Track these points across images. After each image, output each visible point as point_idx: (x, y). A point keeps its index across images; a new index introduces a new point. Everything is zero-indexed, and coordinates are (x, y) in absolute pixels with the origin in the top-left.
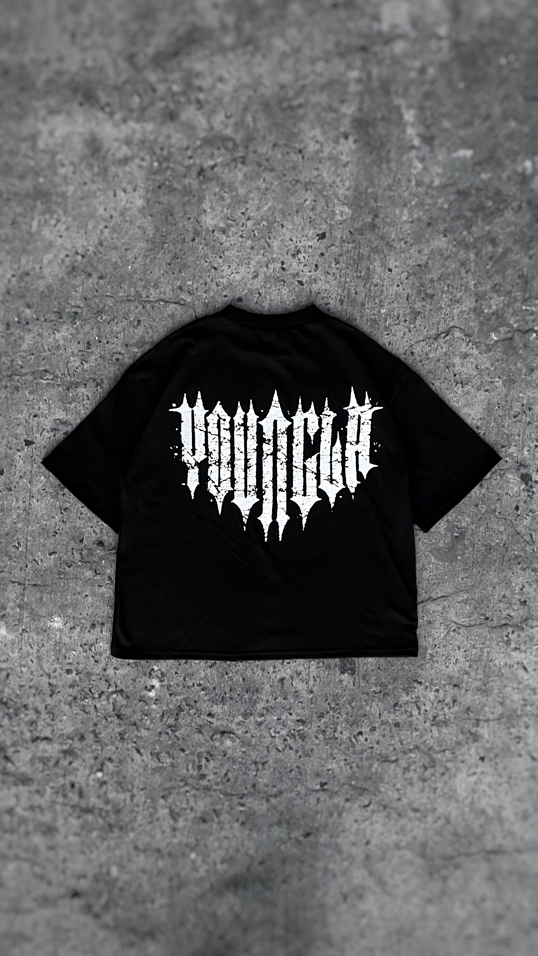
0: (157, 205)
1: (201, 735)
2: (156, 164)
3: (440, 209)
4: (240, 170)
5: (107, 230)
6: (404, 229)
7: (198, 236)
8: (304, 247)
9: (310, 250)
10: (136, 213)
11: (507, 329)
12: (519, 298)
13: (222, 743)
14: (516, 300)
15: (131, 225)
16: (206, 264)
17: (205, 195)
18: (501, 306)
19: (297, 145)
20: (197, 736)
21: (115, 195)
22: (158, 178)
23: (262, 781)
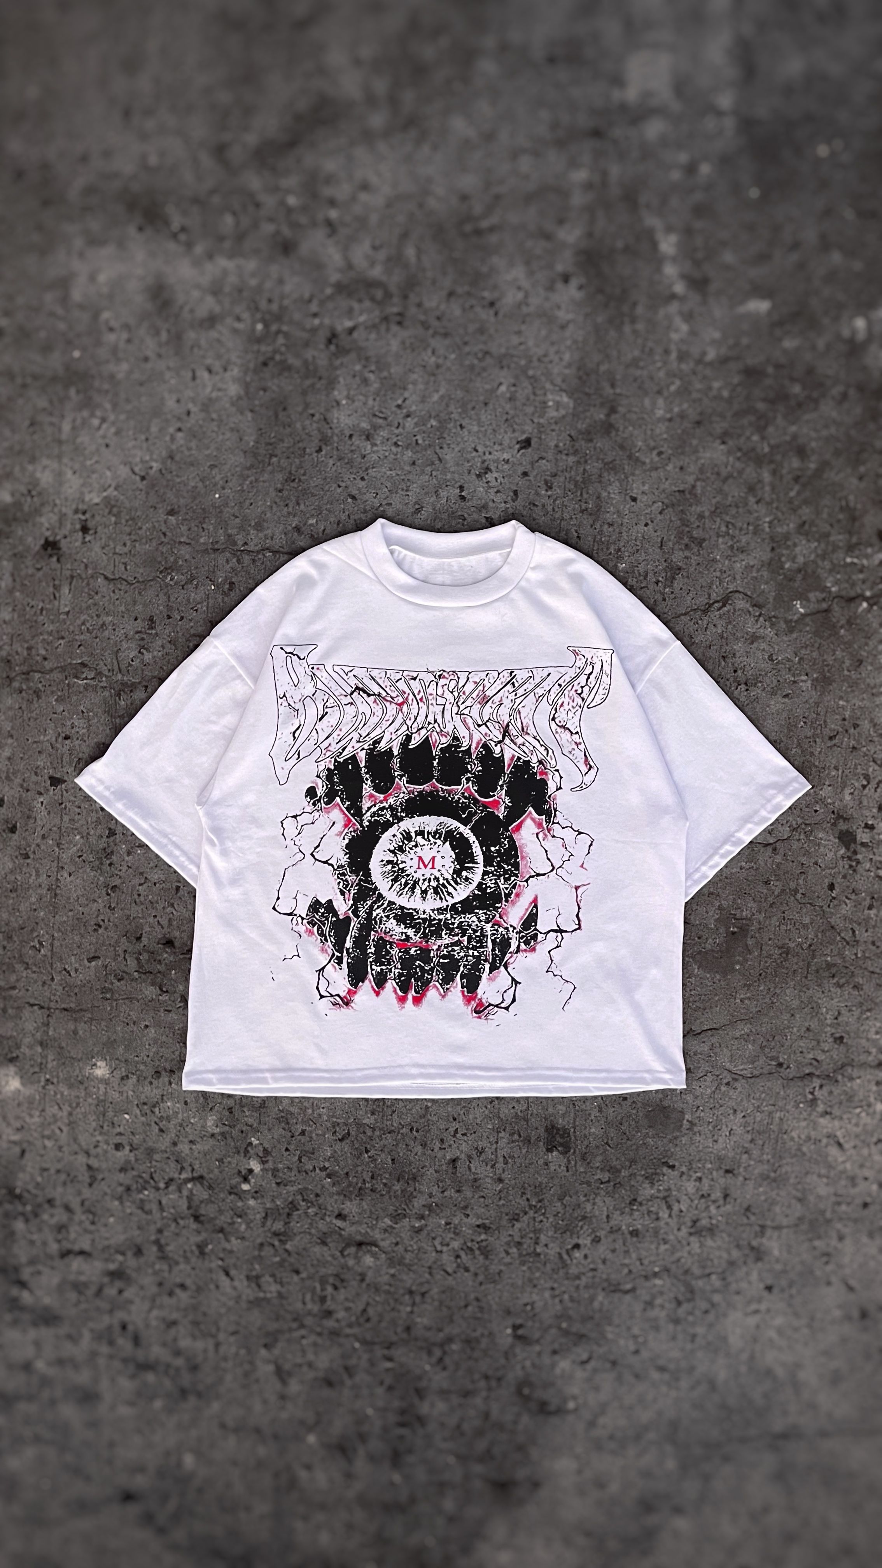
0: (261, 393)
1: (325, 1248)
2: (260, 327)
3: (715, 398)
4: (395, 336)
5: (180, 435)
6: (658, 431)
7: (326, 445)
8: (497, 461)
9: (506, 466)
10: (227, 405)
11: (820, 595)
12: (841, 544)
13: (357, 1258)
14: (836, 548)
15: (219, 427)
16: (339, 490)
17: (338, 376)
18: (813, 557)
19: (486, 294)
20: (317, 1250)
21: (194, 378)
22: (263, 348)
23: (422, 1321)
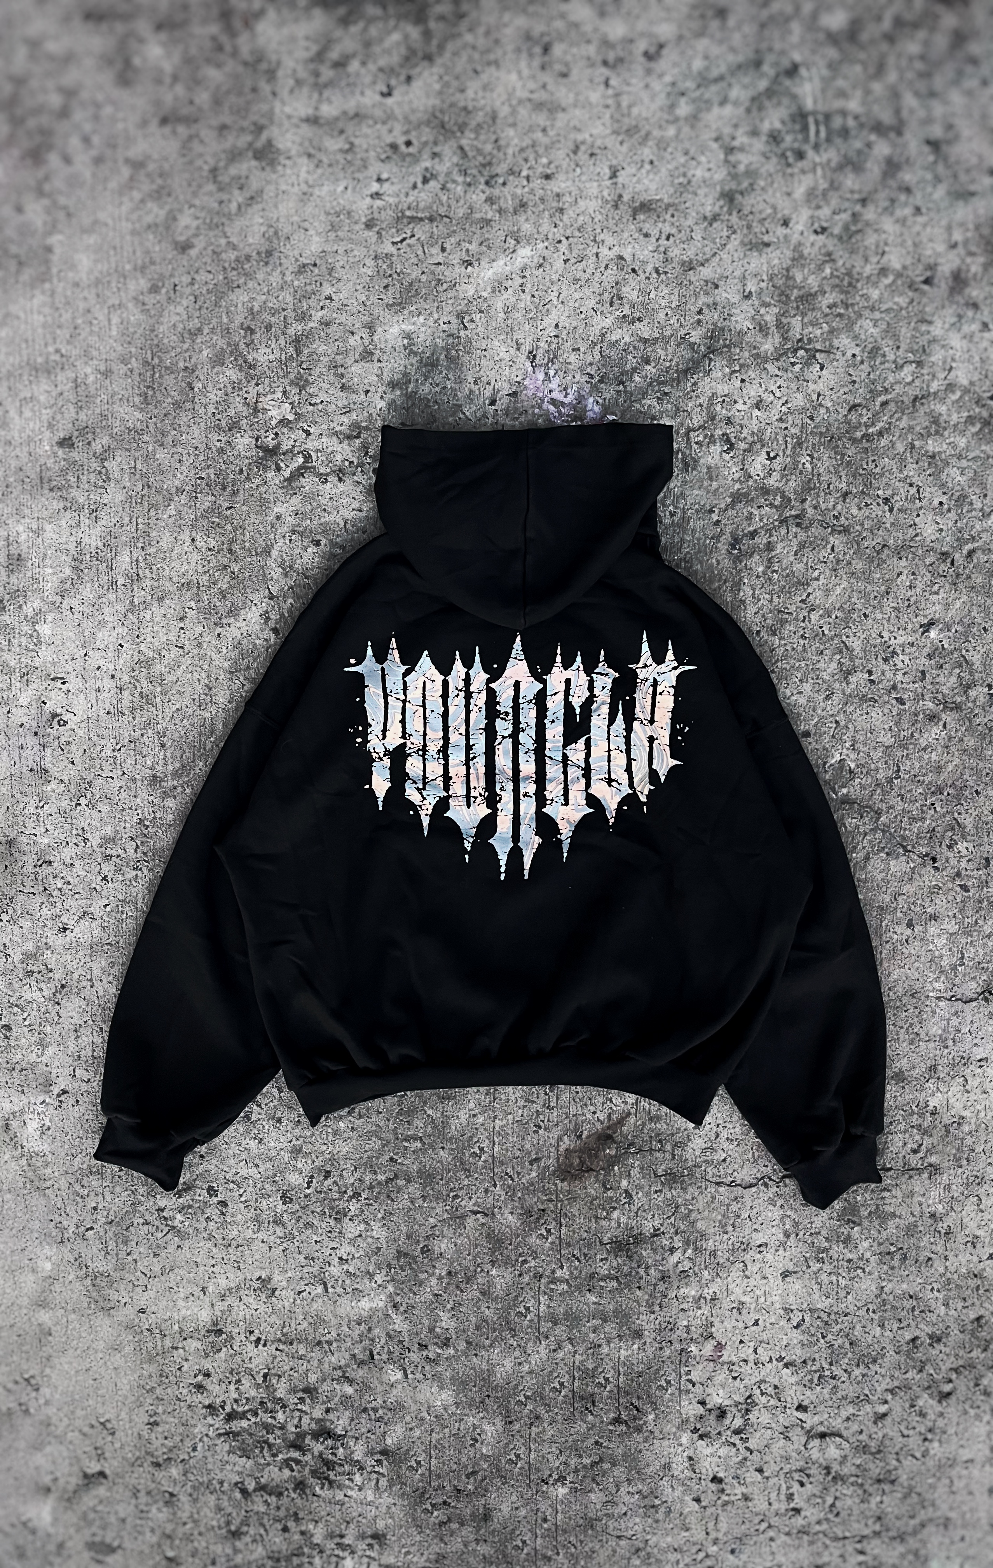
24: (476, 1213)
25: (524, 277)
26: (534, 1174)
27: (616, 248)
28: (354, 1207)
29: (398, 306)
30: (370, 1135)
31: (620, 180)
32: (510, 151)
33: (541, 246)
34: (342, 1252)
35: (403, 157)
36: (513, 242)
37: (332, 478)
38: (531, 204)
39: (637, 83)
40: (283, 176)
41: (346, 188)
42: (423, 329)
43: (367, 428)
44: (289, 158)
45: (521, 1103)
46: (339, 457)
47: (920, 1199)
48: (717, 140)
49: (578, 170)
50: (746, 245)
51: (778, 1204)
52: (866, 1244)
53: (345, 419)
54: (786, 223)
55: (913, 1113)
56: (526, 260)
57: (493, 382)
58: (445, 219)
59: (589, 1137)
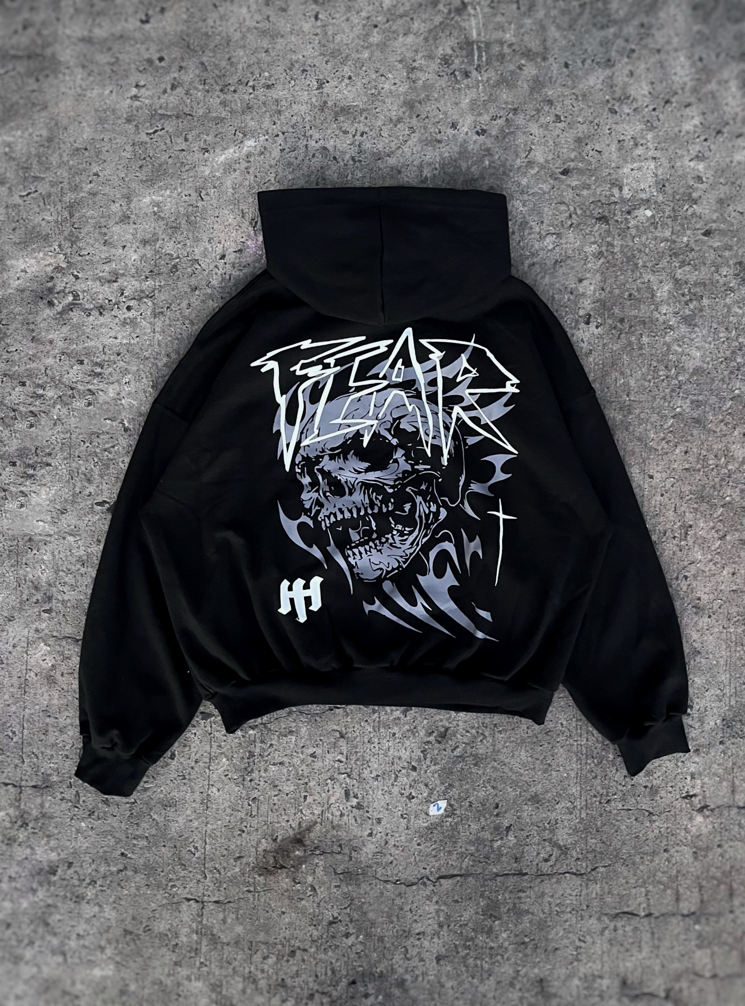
24: (189, 900)
25: (249, 162)
26: (237, 870)
27: (321, 142)
28: (90, 893)
29: (150, 182)
30: (105, 834)
31: (325, 90)
32: (240, 66)
33: (262, 138)
34: (81, 929)
35: (157, 69)
36: (241, 135)
37: (95, 313)
38: (256, 106)
39: (340, 18)
40: (63, 81)
41: (111, 92)
42: (169, 200)
43: (123, 275)
44: (68, 68)
45: (229, 811)
46: (101, 296)
47: (549, 899)
48: (400, 61)
49: (293, 82)
50: (421, 142)
51: (434, 900)
52: (504, 935)
53: (107, 268)
54: (454, 126)
55: (545, 829)
56: (250, 149)
57: (223, 241)
58: (189, 117)
59: (283, 840)
